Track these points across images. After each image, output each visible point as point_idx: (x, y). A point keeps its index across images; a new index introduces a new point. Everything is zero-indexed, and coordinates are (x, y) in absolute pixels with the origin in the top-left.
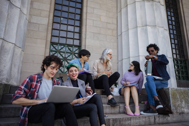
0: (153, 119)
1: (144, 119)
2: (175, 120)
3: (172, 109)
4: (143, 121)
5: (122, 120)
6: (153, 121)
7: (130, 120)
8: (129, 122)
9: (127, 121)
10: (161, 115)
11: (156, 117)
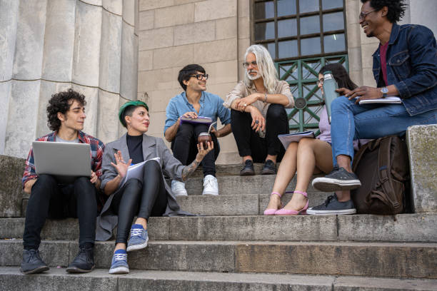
0: (332, 224)
1: (297, 225)
2: (425, 234)
3: (415, 197)
4: (294, 229)
5: (230, 224)
6: (332, 232)
7: (253, 223)
8: (249, 228)
9: (244, 227)
10: (363, 217)
11: (342, 221)
